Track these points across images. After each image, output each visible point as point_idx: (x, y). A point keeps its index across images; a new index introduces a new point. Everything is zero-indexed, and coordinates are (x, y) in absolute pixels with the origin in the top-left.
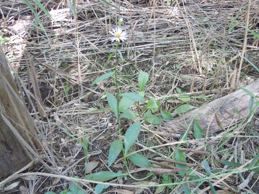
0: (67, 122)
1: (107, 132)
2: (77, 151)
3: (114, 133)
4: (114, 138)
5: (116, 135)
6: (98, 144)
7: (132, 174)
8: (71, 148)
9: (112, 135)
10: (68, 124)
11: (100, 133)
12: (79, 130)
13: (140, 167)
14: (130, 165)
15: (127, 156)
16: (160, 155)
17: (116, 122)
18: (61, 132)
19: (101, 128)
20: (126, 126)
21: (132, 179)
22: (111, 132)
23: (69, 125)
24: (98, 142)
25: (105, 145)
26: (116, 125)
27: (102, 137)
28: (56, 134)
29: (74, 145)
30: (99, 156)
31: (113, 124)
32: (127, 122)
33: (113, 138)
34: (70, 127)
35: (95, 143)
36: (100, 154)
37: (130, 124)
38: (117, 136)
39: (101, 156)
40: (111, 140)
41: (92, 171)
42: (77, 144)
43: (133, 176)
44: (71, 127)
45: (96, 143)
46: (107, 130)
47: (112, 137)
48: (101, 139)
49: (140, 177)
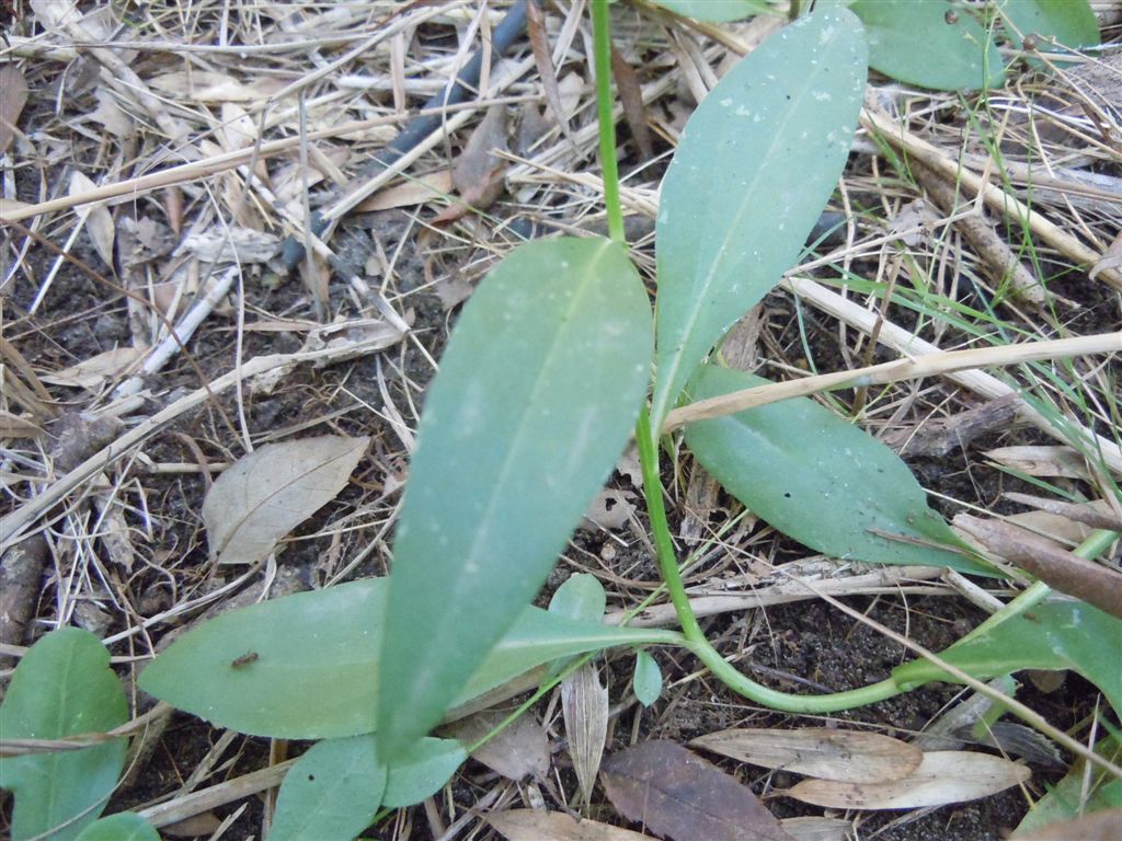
0: (135, 30)
1: (474, 138)
2: (191, 299)
3: (539, 150)
4: (537, 196)
5: (556, 171)
6: (391, 242)
7: (717, 625)
8: (140, 270)
9: (513, 175)
10: (143, 56)
11: (407, 148)
12: (229, 111)
13: (805, 552)
14: (697, 511)
15: (677, 417)
16: (1046, 424)
17: (562, 49)
18: (75, 123)
19: (416, 102)
20: (649, 91)
21: (714, 682)
22: (512, 143)
23: (148, 64)
24: (392, 231)
25: (448, 258)
26: (560, 79)
27: (429, 188)
28: (38, 136)
29: (177, 243)
30: (380, 377)
31: (532, 71)
32: (657, 62)
33: (525, 196)
34: (154, 82)
35: (361, 238)
36: (393, 350)
37: (696, 76)
38: (563, 183)
39: (401, 372)
40: (505, 215)
41: (298, 531)
42: (196, 239)
43: (722, 650)
44: (167, 81)
45: (368, 232)
46: (471, 125)
47: (519, 186)
48: (419, 199)
49: (807, 673)
